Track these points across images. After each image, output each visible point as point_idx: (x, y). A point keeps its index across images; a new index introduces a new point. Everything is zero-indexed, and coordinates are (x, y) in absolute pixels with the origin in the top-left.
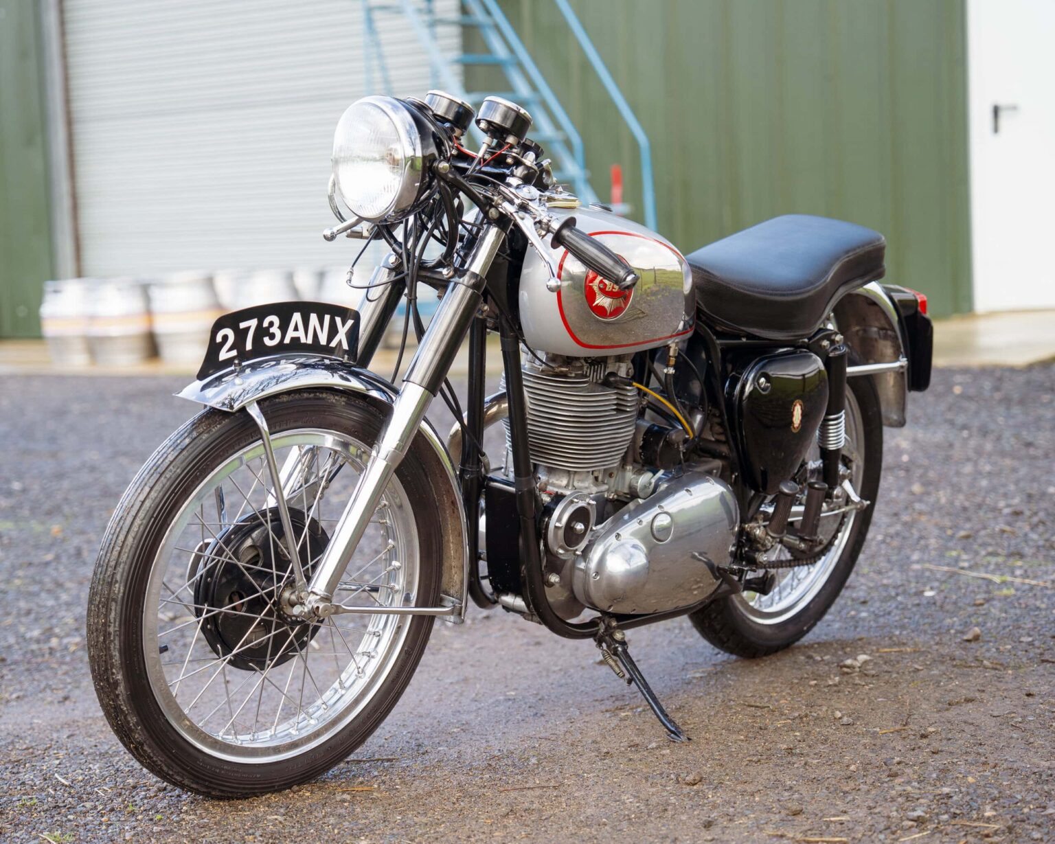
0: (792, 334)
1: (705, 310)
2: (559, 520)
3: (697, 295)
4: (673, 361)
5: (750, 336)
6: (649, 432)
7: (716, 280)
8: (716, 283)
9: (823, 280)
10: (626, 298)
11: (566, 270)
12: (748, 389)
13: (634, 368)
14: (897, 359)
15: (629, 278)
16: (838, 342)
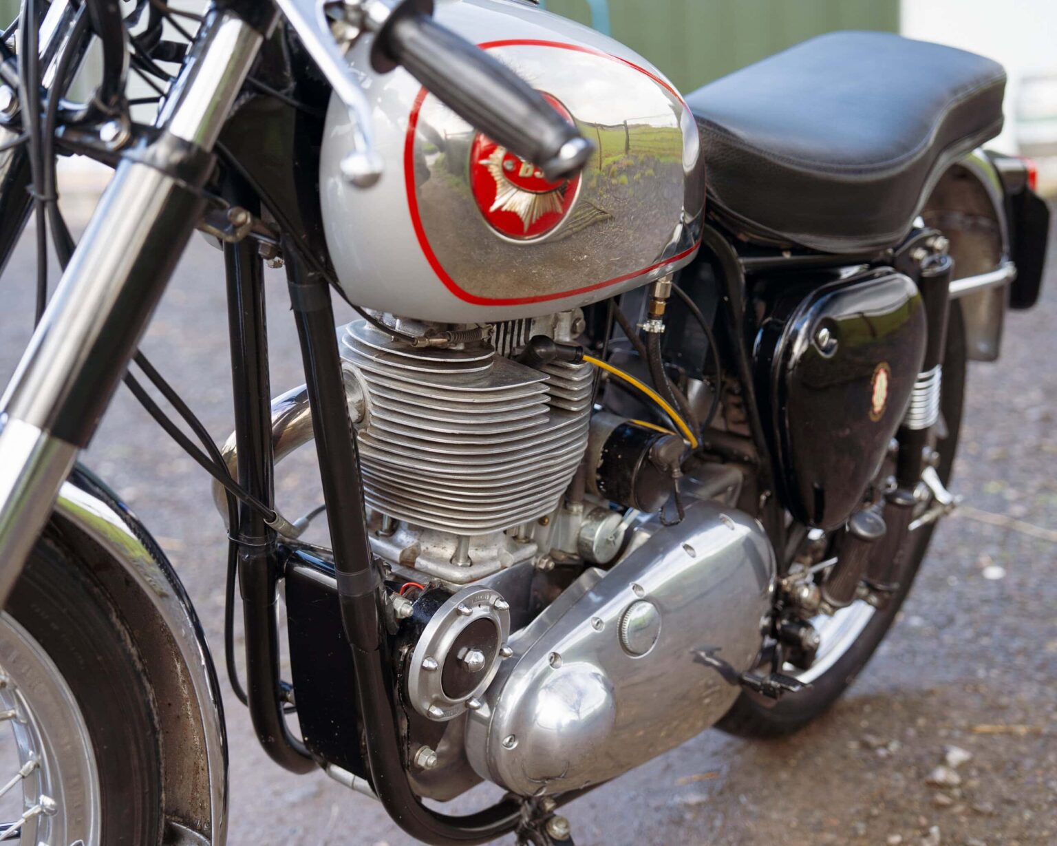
0: (870, 241)
1: (720, 203)
2: (431, 652)
3: (707, 176)
4: (660, 307)
5: (797, 249)
6: (617, 438)
7: (740, 146)
8: (739, 152)
9: (922, 144)
10: (567, 193)
11: (425, 125)
12: (799, 348)
13: (586, 319)
14: (996, 266)
15: (569, 152)
16: (939, 251)
